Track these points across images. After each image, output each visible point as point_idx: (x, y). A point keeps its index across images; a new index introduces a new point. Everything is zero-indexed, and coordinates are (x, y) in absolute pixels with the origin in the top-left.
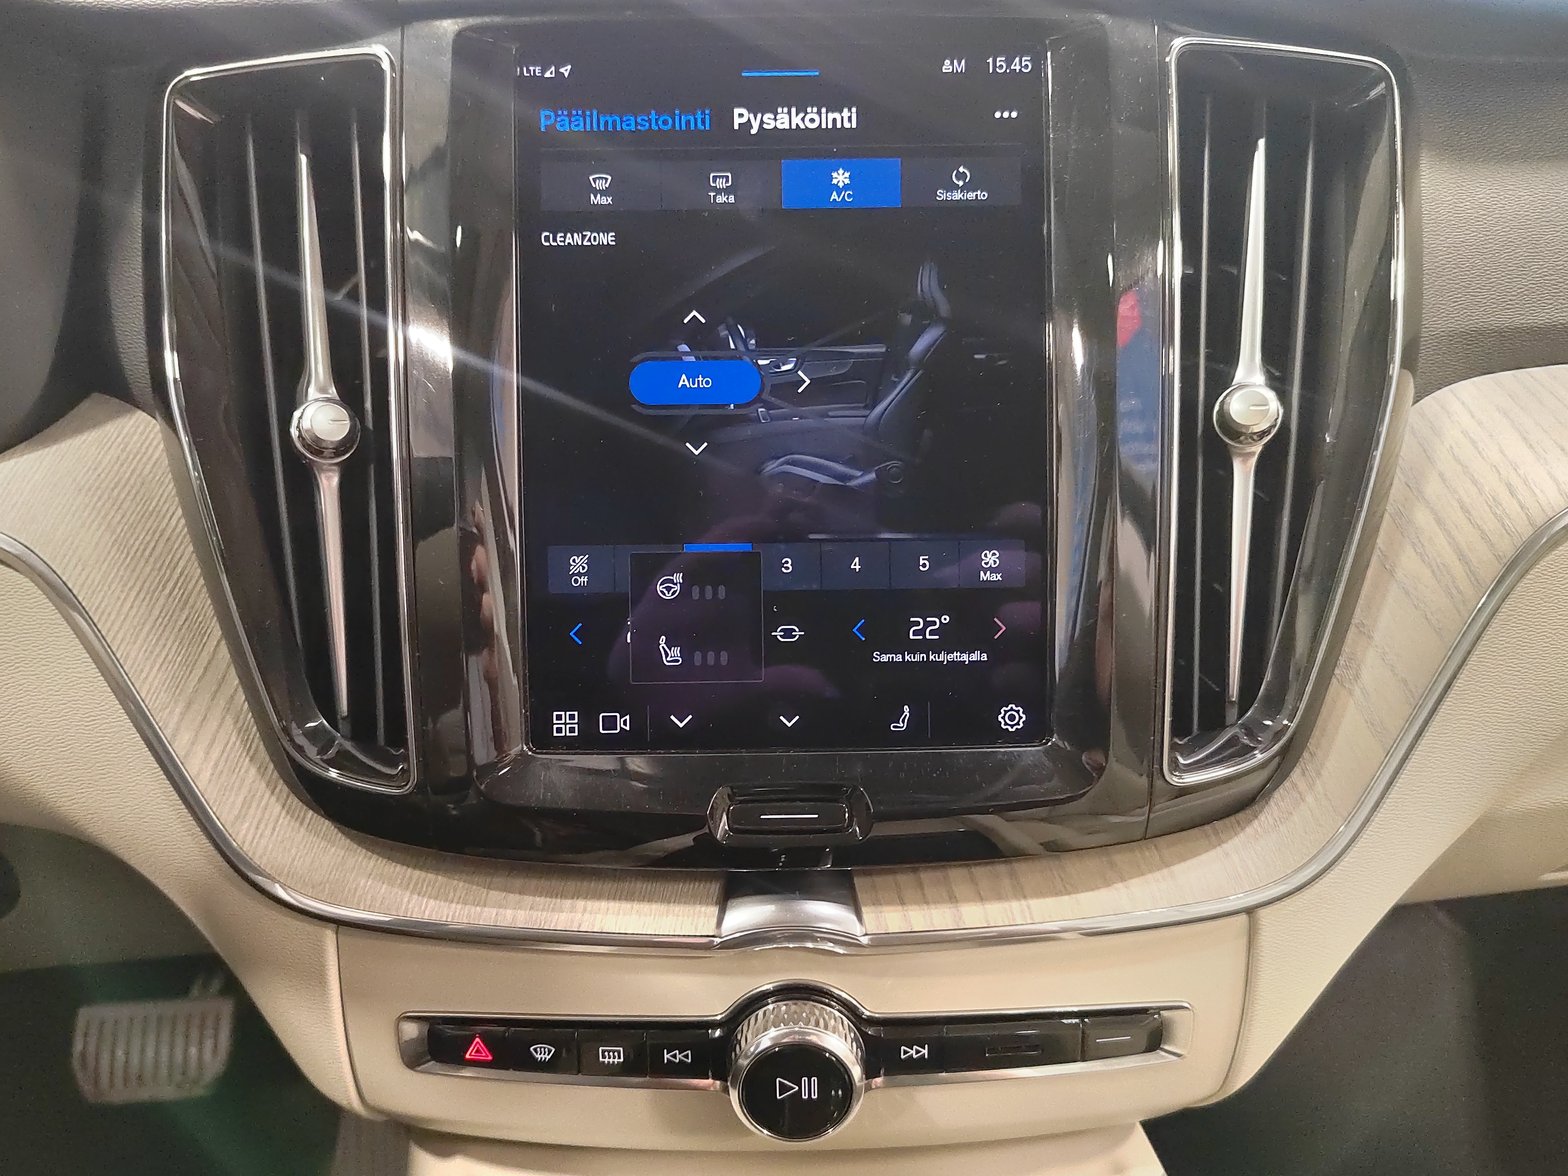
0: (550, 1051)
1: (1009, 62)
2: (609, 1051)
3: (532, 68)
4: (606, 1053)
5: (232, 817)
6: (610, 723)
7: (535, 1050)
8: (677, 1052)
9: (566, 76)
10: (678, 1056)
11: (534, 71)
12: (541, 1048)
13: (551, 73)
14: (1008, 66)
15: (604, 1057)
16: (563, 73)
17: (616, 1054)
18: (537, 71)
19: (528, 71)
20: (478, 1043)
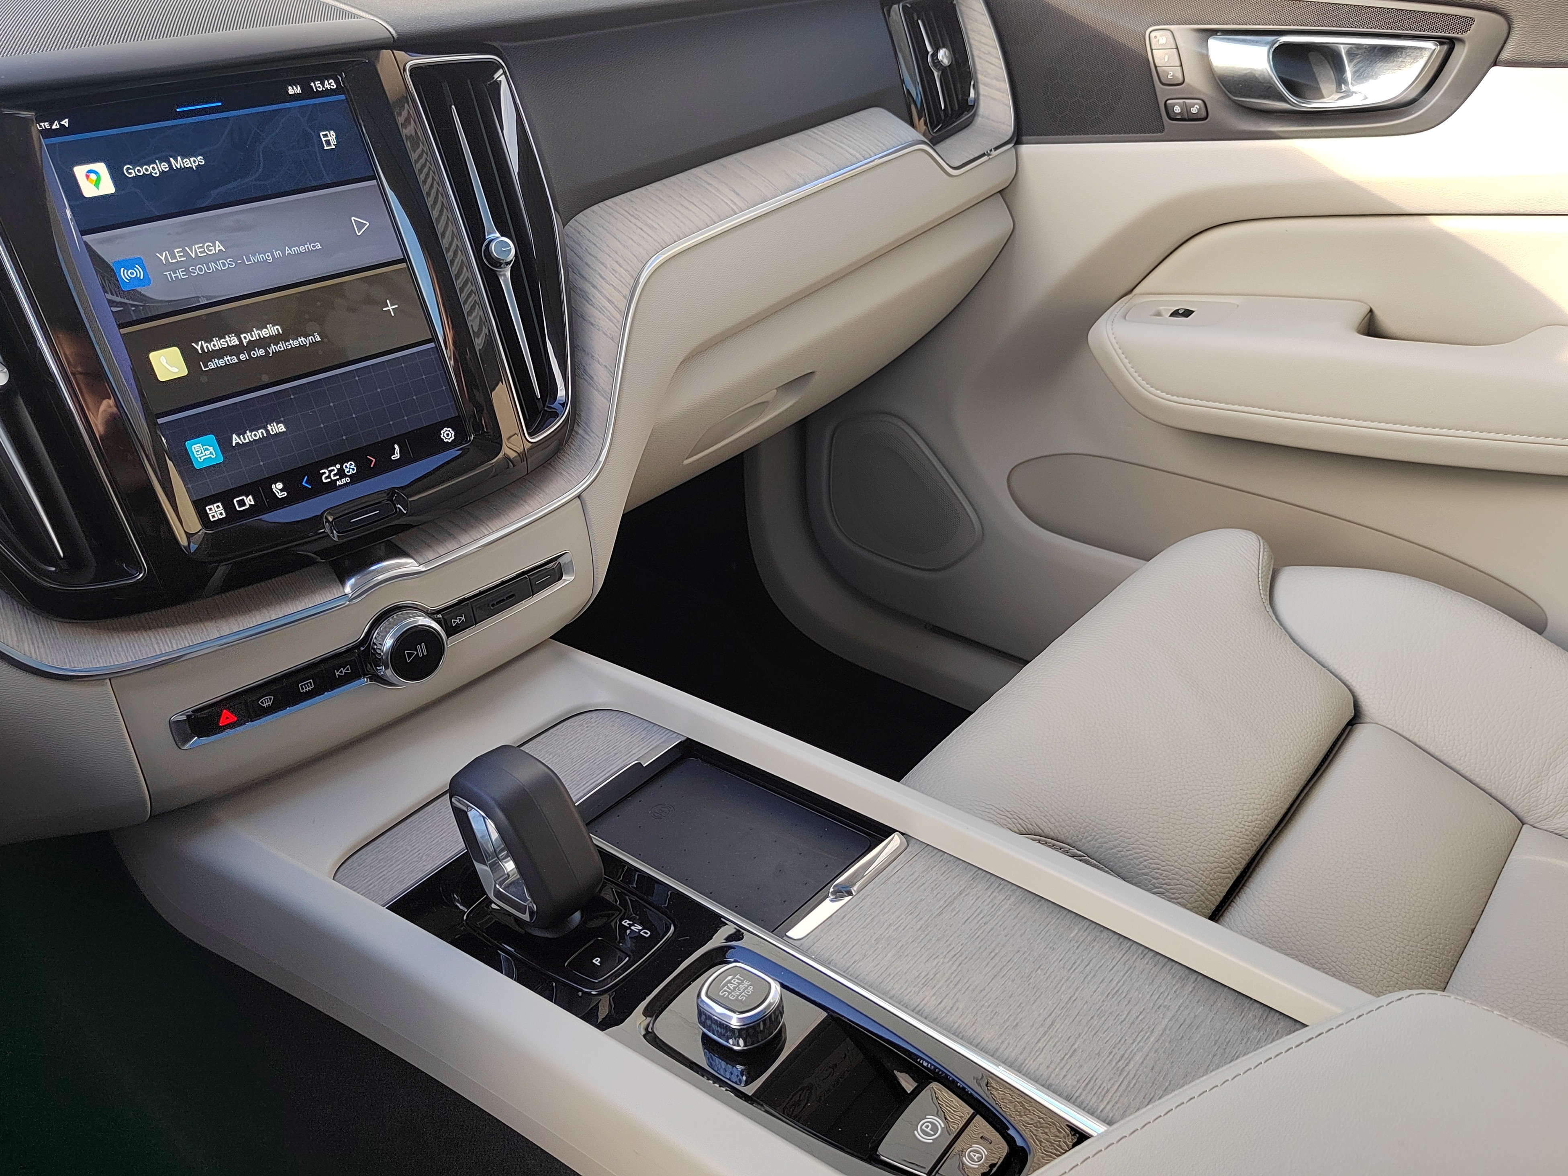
0: (270, 699)
1: (323, 84)
2: (304, 685)
3: (42, 124)
4: (304, 687)
5: (15, 643)
6: (242, 503)
7: (262, 702)
8: (342, 669)
9: (67, 126)
10: (343, 671)
11: (44, 126)
12: (265, 700)
13: (56, 125)
14: (323, 86)
15: (303, 689)
16: (64, 125)
17: (309, 684)
18: (46, 126)
19: (41, 126)
20: (225, 713)
